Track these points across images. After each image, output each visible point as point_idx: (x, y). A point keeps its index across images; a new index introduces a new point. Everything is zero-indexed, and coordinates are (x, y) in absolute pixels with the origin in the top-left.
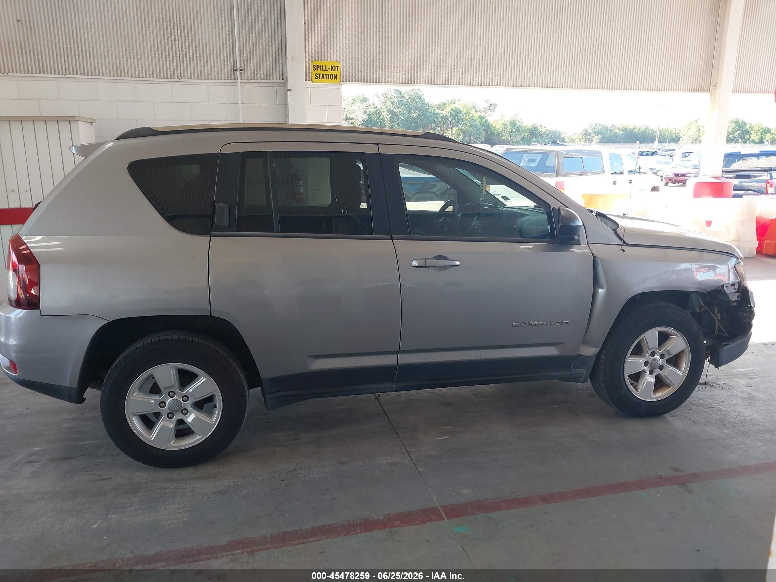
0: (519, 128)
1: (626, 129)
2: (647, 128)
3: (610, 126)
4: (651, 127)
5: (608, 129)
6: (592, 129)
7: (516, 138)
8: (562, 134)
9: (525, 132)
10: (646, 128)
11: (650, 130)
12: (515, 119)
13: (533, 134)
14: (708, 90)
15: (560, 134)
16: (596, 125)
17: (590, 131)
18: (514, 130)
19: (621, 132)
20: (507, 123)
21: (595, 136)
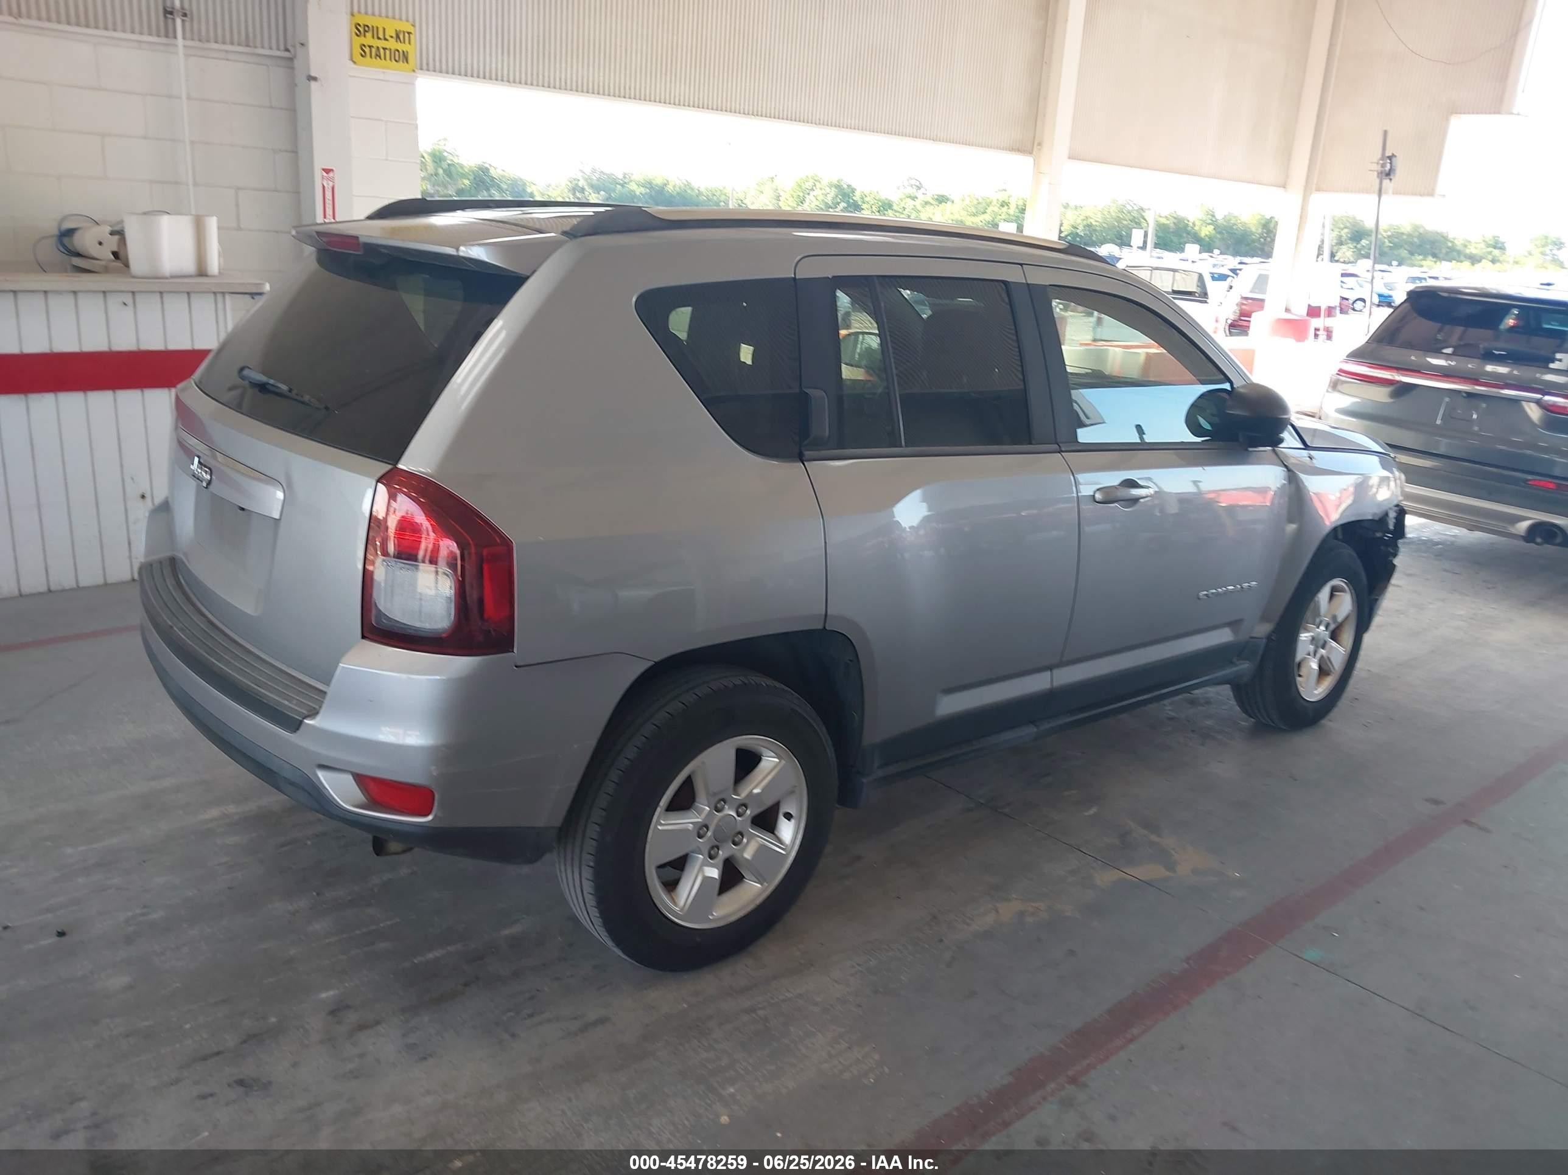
0: (452, 168)
1: (650, 183)
2: (689, 184)
3: (620, 176)
4: (695, 185)
5: (615, 182)
6: (586, 180)
7: (446, 187)
8: (528, 184)
9: (464, 176)
10: (685, 185)
11: (692, 189)
12: (442, 148)
13: (483, 182)
14: (1030, 153)
15: (525, 184)
16: (594, 171)
17: (582, 183)
18: (441, 171)
19: (642, 190)
20: (426, 155)
21: (592, 194)
